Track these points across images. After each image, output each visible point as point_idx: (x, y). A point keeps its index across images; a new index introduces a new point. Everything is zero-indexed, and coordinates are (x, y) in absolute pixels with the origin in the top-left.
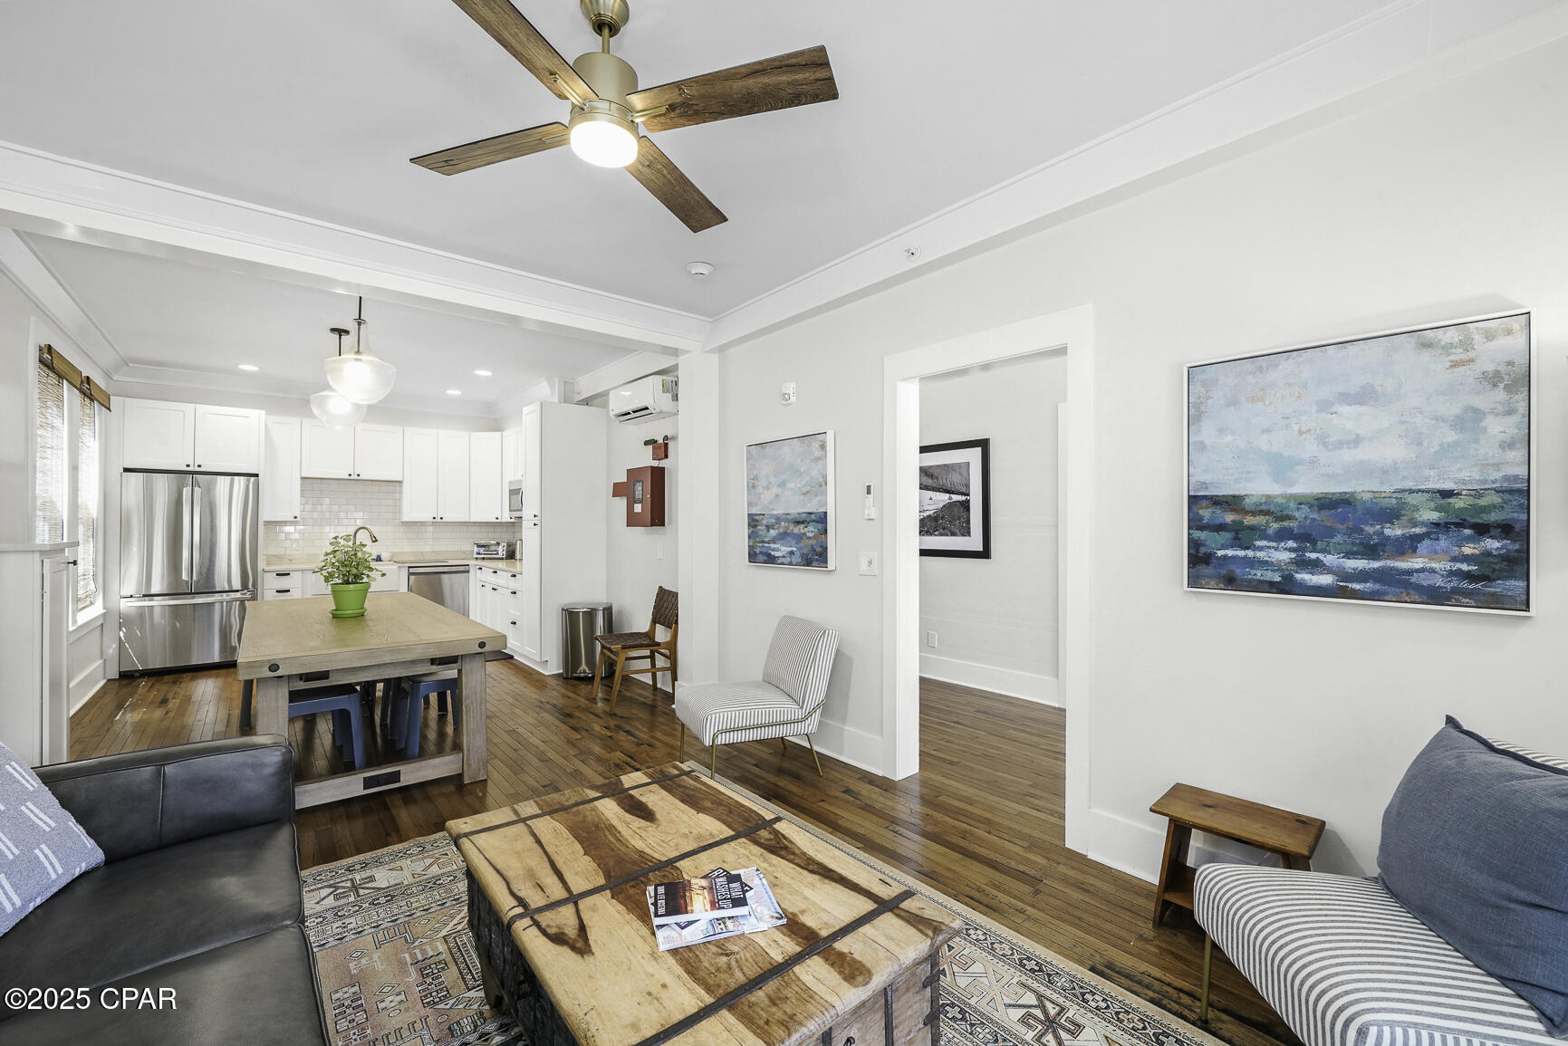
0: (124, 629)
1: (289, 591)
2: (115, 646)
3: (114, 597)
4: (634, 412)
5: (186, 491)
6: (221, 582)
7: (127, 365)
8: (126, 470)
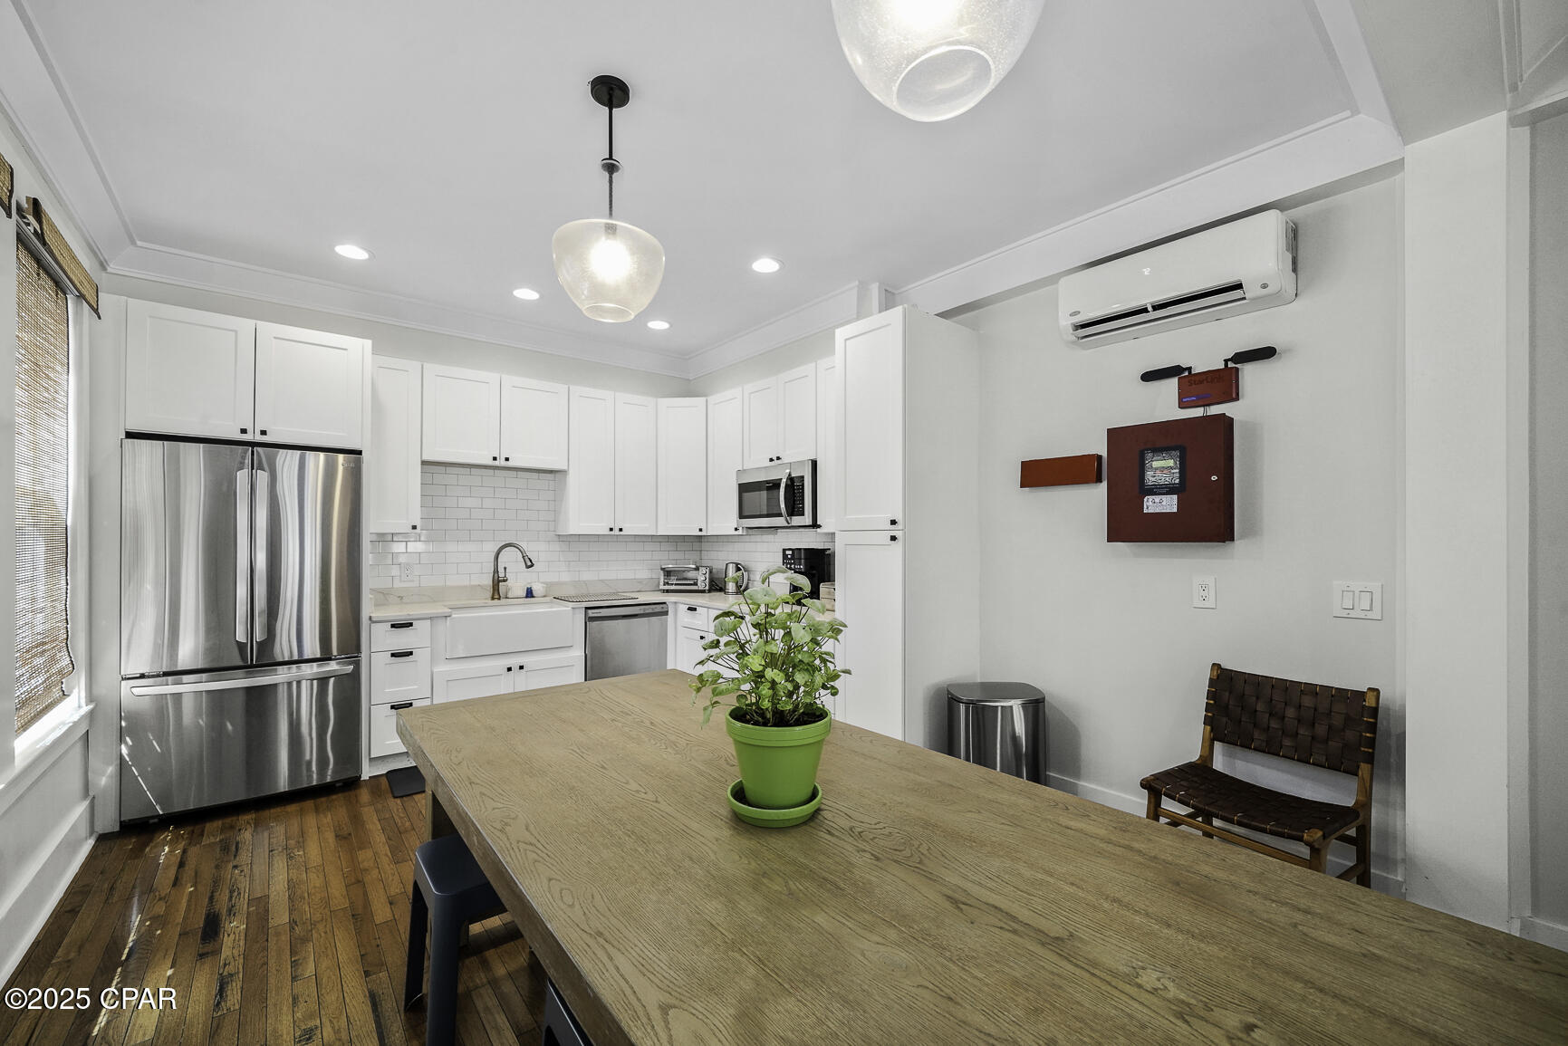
0: (128, 739)
1: (411, 653)
2: (111, 769)
3: (107, 678)
4: (1156, 308)
5: (242, 477)
6: (284, 646)
7: (133, 242)
8: (130, 435)
